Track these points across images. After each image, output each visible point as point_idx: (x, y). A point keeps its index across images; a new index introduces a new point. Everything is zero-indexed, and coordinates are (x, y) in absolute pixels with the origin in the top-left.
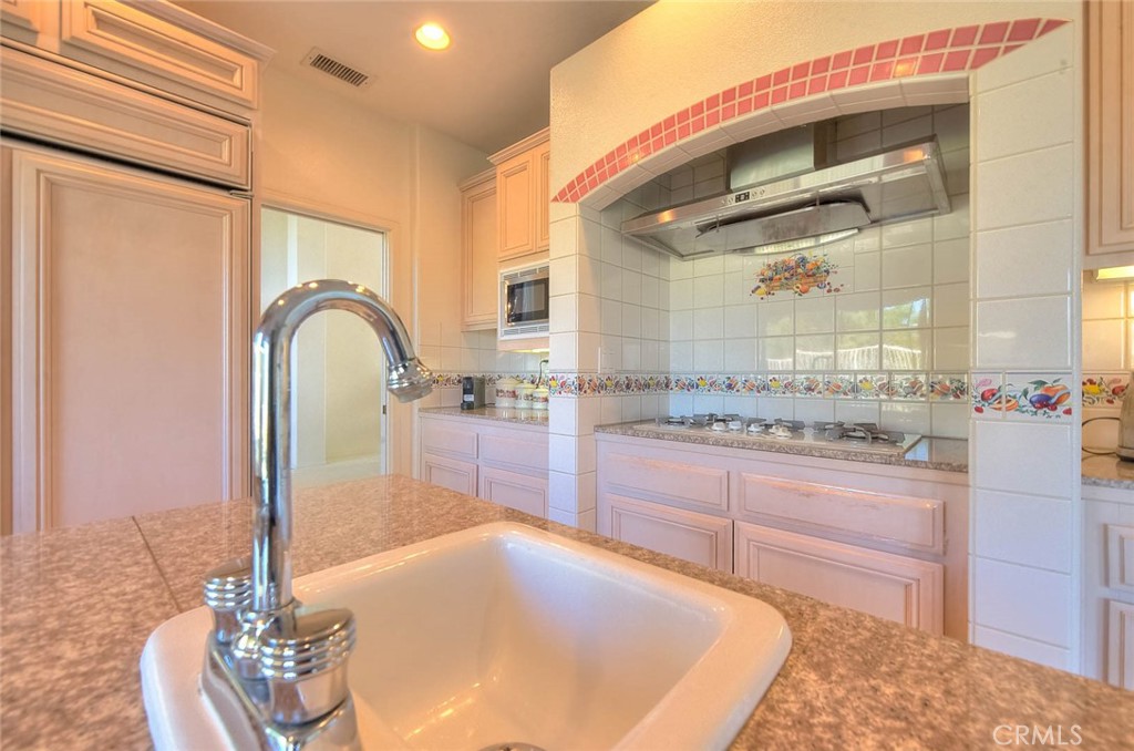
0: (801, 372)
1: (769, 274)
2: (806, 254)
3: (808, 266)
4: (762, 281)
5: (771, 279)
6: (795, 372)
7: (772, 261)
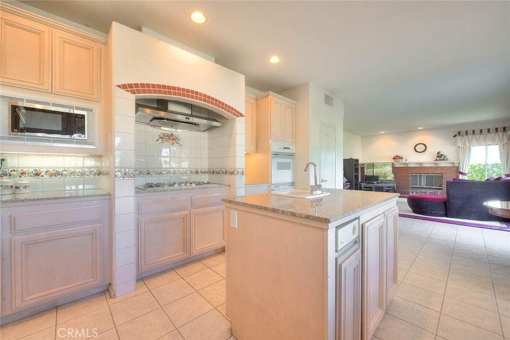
0: (172, 168)
1: (162, 136)
2: (173, 133)
3: (174, 137)
4: (160, 138)
5: (163, 138)
6: (170, 168)
7: (163, 132)
